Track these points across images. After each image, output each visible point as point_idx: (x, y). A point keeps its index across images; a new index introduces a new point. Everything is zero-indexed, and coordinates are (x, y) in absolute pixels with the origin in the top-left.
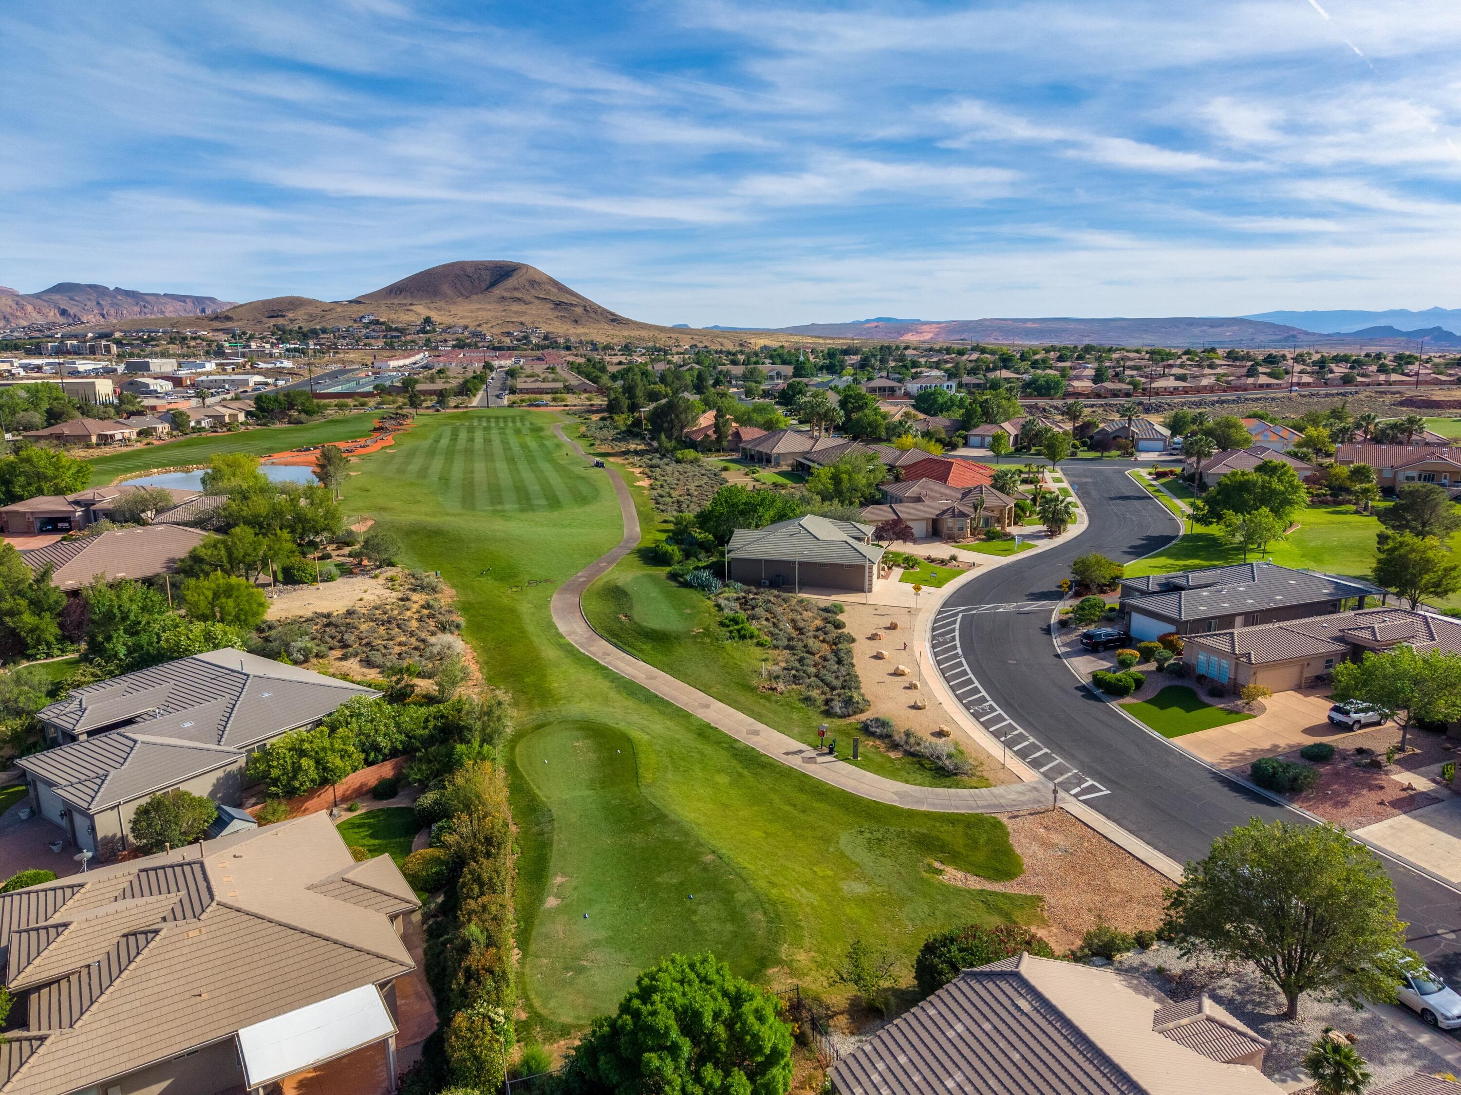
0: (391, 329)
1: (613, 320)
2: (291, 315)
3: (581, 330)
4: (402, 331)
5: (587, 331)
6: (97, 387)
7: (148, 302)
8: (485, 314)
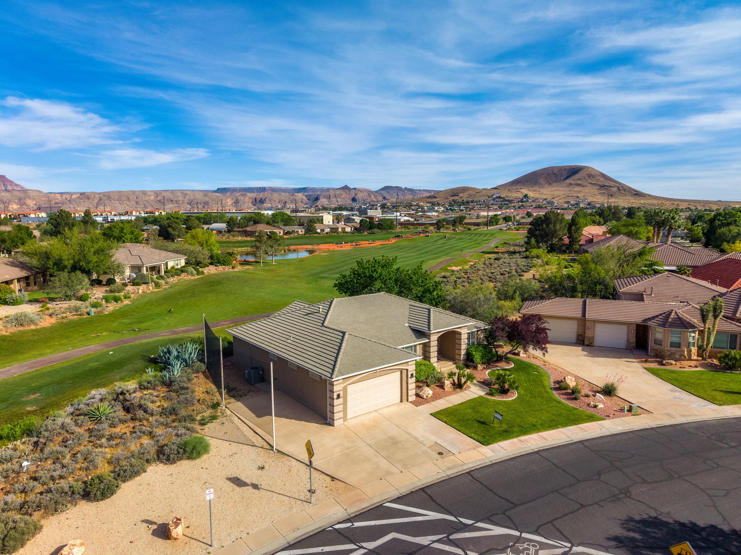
0: (506, 200)
1: (635, 195)
2: (461, 195)
3: (612, 200)
4: (510, 201)
5: (617, 200)
6: (324, 219)
7: (416, 193)
8: (558, 193)
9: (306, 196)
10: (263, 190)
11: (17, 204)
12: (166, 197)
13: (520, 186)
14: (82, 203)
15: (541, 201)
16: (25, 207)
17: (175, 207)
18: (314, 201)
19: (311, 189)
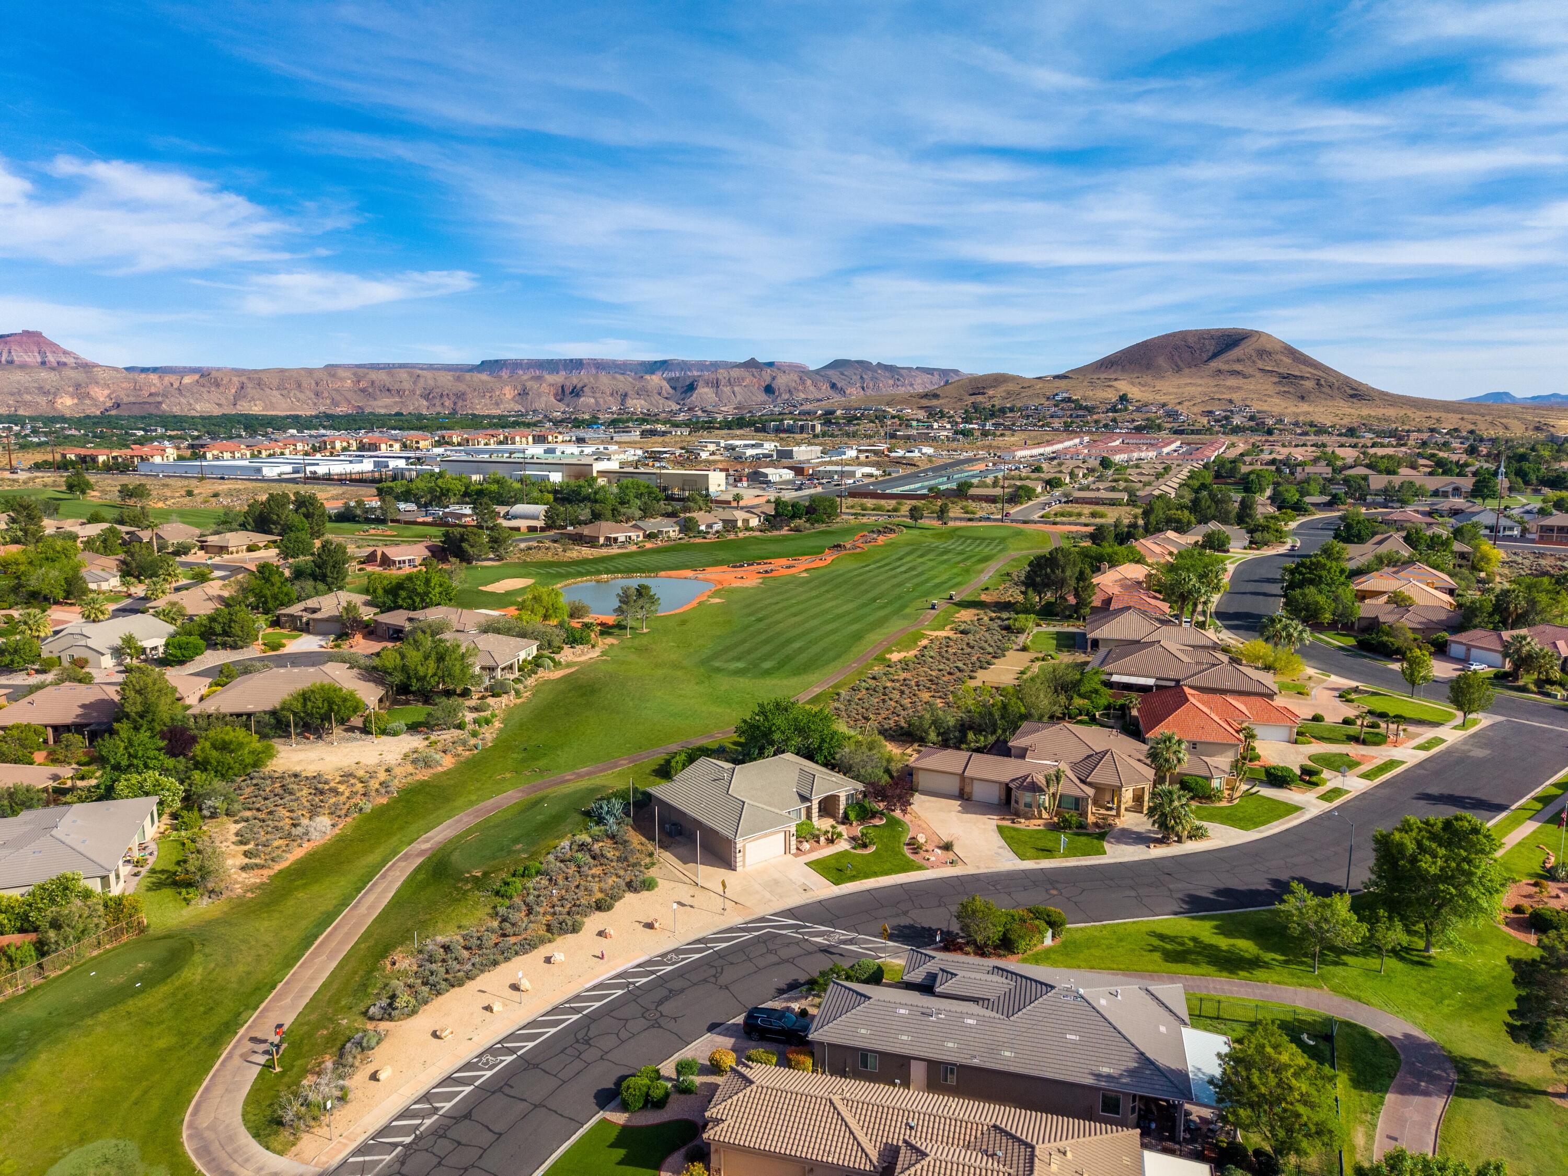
0: (1081, 408)
1: (1352, 396)
2: (991, 392)
3: (1304, 407)
4: (1090, 410)
5: (1311, 409)
6: (711, 481)
7: (902, 376)
8: (1192, 390)
9: (669, 380)
10: (576, 365)
11: (72, 396)
12: (377, 383)
13: (1115, 372)
14: (206, 396)
15: (1154, 409)
16: (87, 402)
17: (396, 403)
18: (686, 392)
19: (679, 364)
